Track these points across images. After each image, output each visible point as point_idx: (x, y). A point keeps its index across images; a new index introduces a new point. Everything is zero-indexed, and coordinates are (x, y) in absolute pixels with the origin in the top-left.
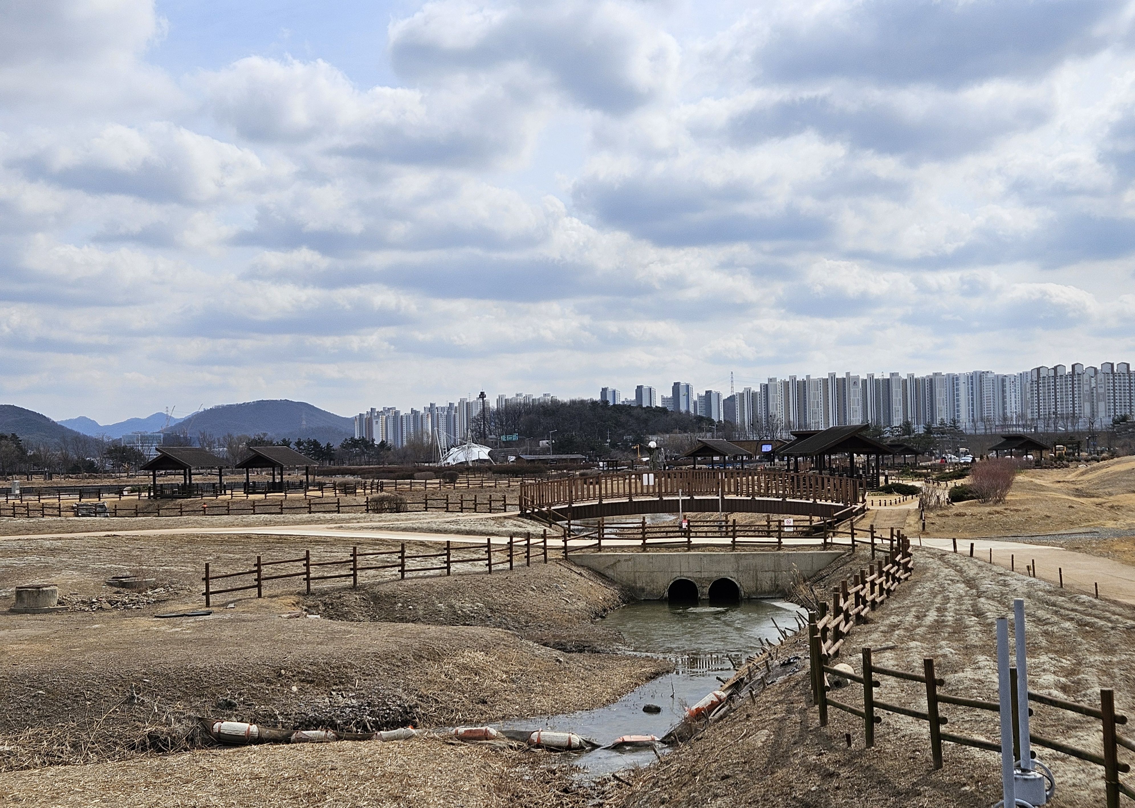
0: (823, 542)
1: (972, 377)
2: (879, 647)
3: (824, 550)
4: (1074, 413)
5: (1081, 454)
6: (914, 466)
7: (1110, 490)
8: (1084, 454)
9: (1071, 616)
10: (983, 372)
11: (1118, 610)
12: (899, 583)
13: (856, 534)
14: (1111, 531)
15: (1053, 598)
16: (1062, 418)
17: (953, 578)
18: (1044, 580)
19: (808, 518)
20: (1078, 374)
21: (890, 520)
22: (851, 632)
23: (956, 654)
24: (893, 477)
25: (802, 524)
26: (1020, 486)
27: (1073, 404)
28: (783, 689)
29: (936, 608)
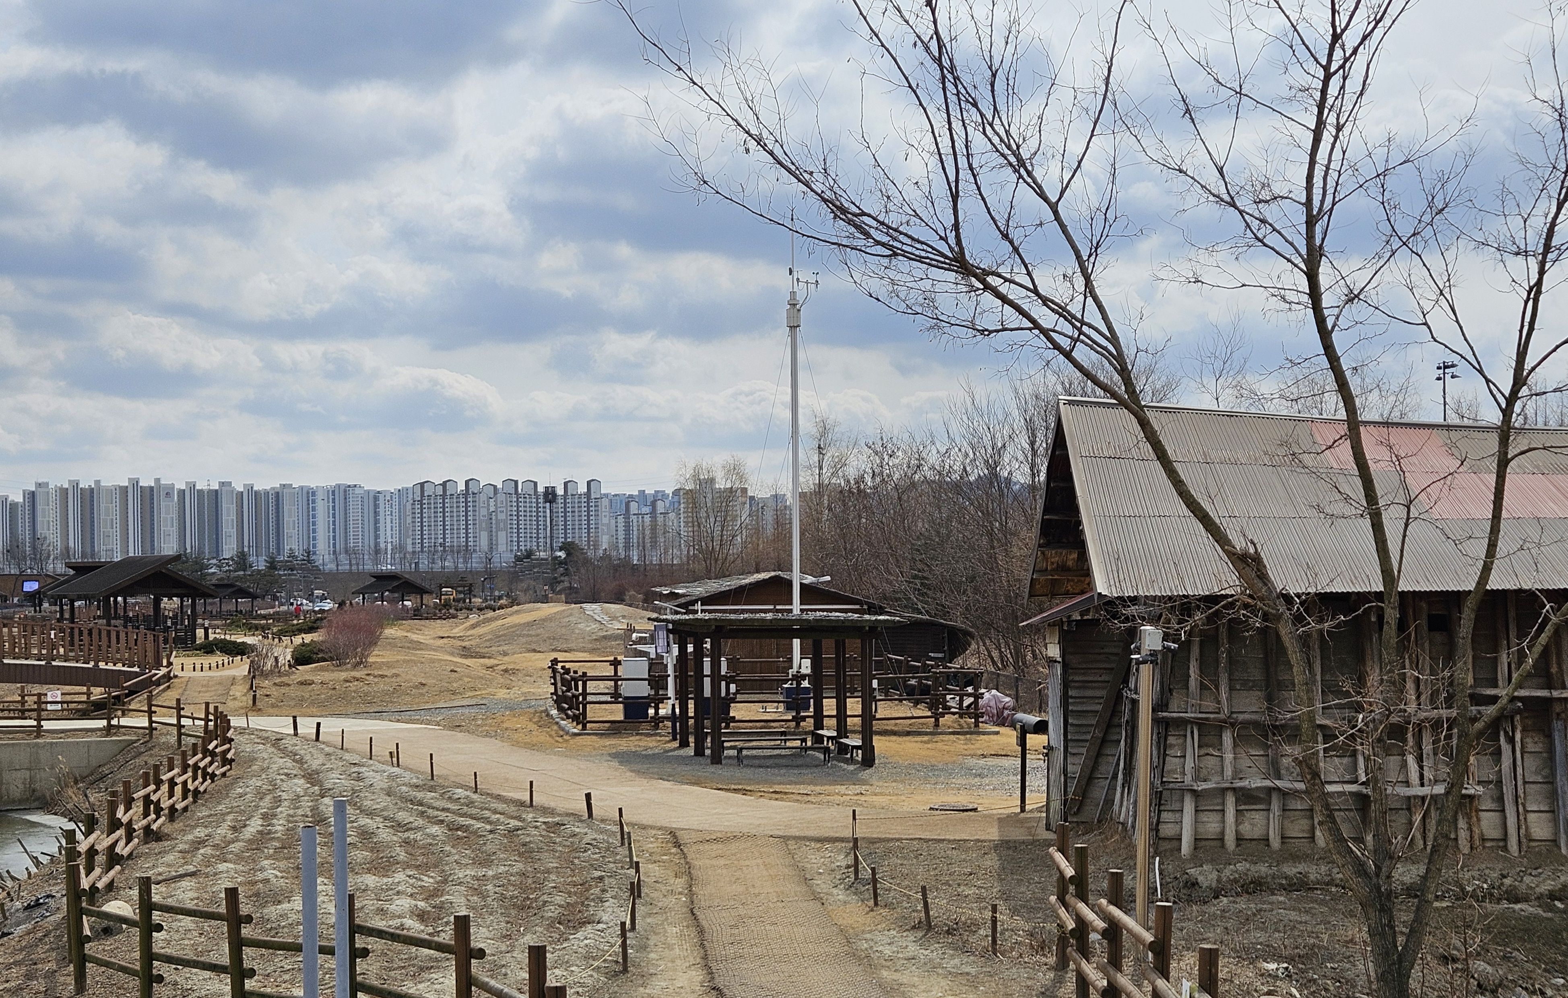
0: (105, 724)
1: (333, 492)
2: (174, 874)
3: (107, 736)
4: (467, 546)
5: (473, 600)
6: (250, 614)
7: (505, 648)
8: (477, 601)
9: (440, 818)
10: (349, 486)
11: (501, 807)
12: (213, 781)
13: (155, 712)
14: (503, 703)
15: (420, 795)
16: (452, 551)
17: (289, 772)
18: (411, 770)
19: (84, 689)
20: (473, 494)
21: (206, 692)
22: (134, 855)
23: (282, 877)
24: (218, 631)
25: (77, 698)
26: (390, 644)
27: (467, 533)
28: (24, 944)
29: (261, 814)
